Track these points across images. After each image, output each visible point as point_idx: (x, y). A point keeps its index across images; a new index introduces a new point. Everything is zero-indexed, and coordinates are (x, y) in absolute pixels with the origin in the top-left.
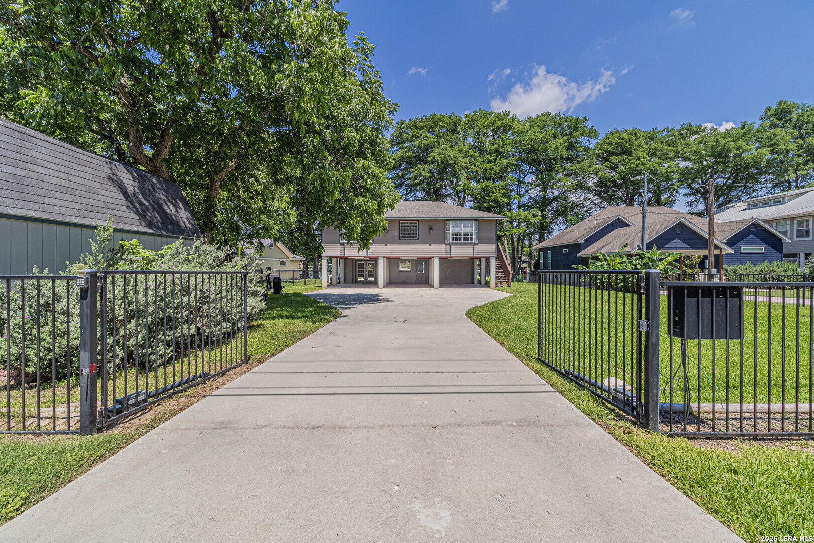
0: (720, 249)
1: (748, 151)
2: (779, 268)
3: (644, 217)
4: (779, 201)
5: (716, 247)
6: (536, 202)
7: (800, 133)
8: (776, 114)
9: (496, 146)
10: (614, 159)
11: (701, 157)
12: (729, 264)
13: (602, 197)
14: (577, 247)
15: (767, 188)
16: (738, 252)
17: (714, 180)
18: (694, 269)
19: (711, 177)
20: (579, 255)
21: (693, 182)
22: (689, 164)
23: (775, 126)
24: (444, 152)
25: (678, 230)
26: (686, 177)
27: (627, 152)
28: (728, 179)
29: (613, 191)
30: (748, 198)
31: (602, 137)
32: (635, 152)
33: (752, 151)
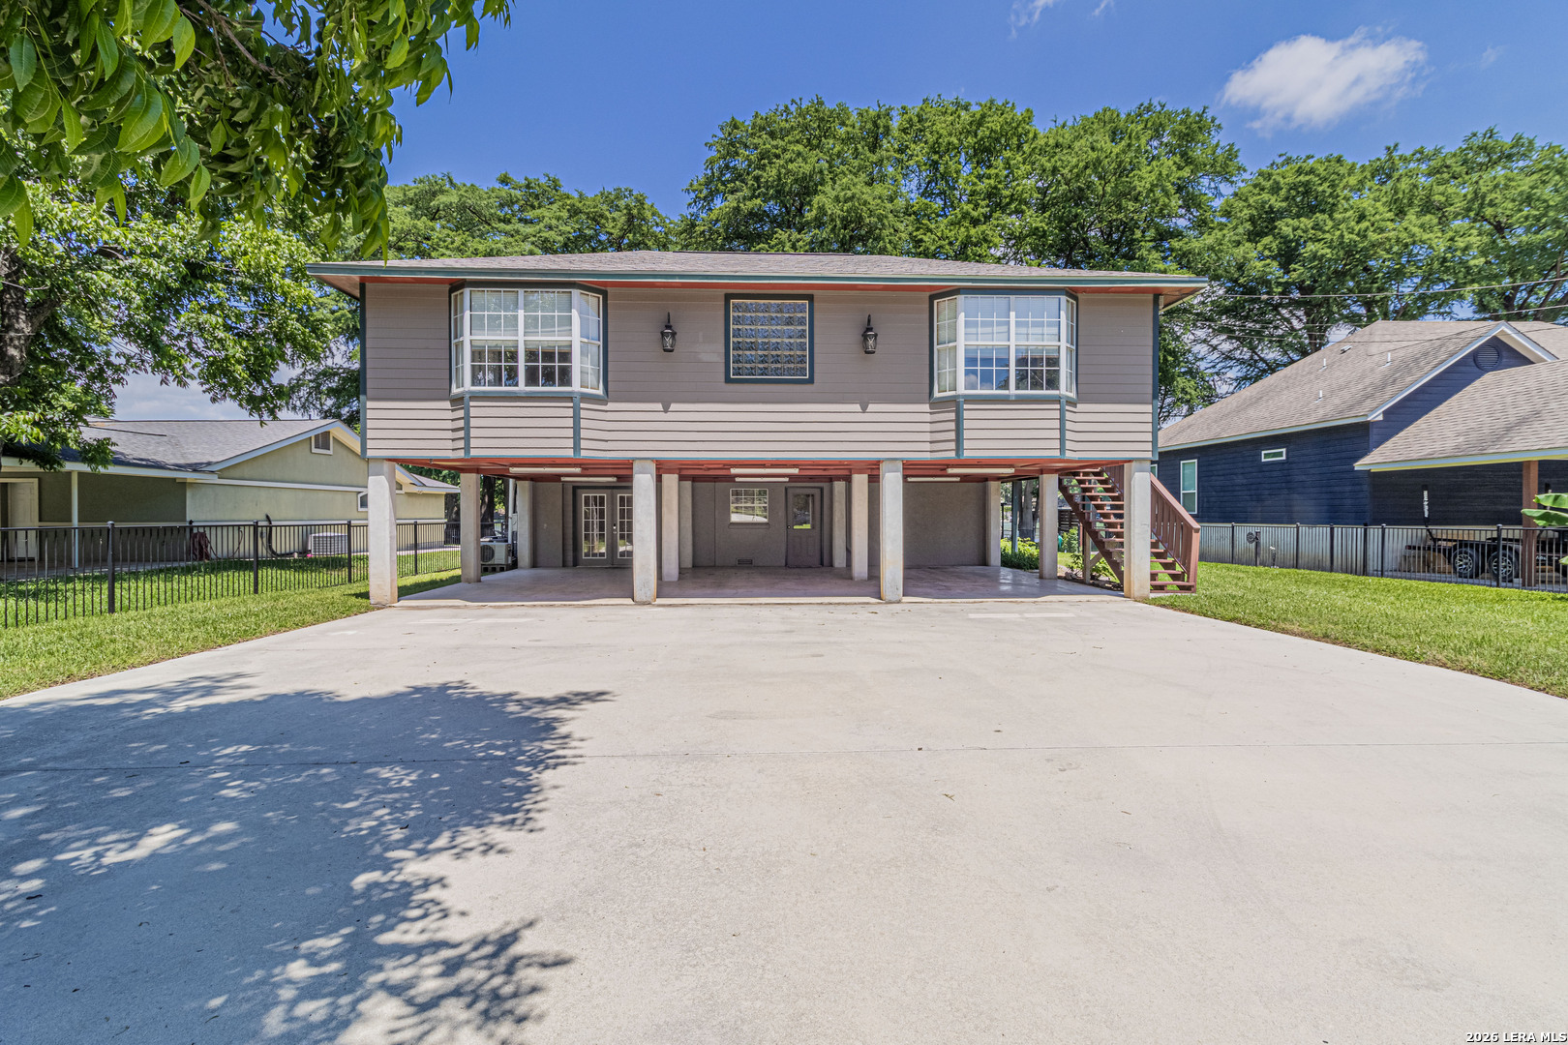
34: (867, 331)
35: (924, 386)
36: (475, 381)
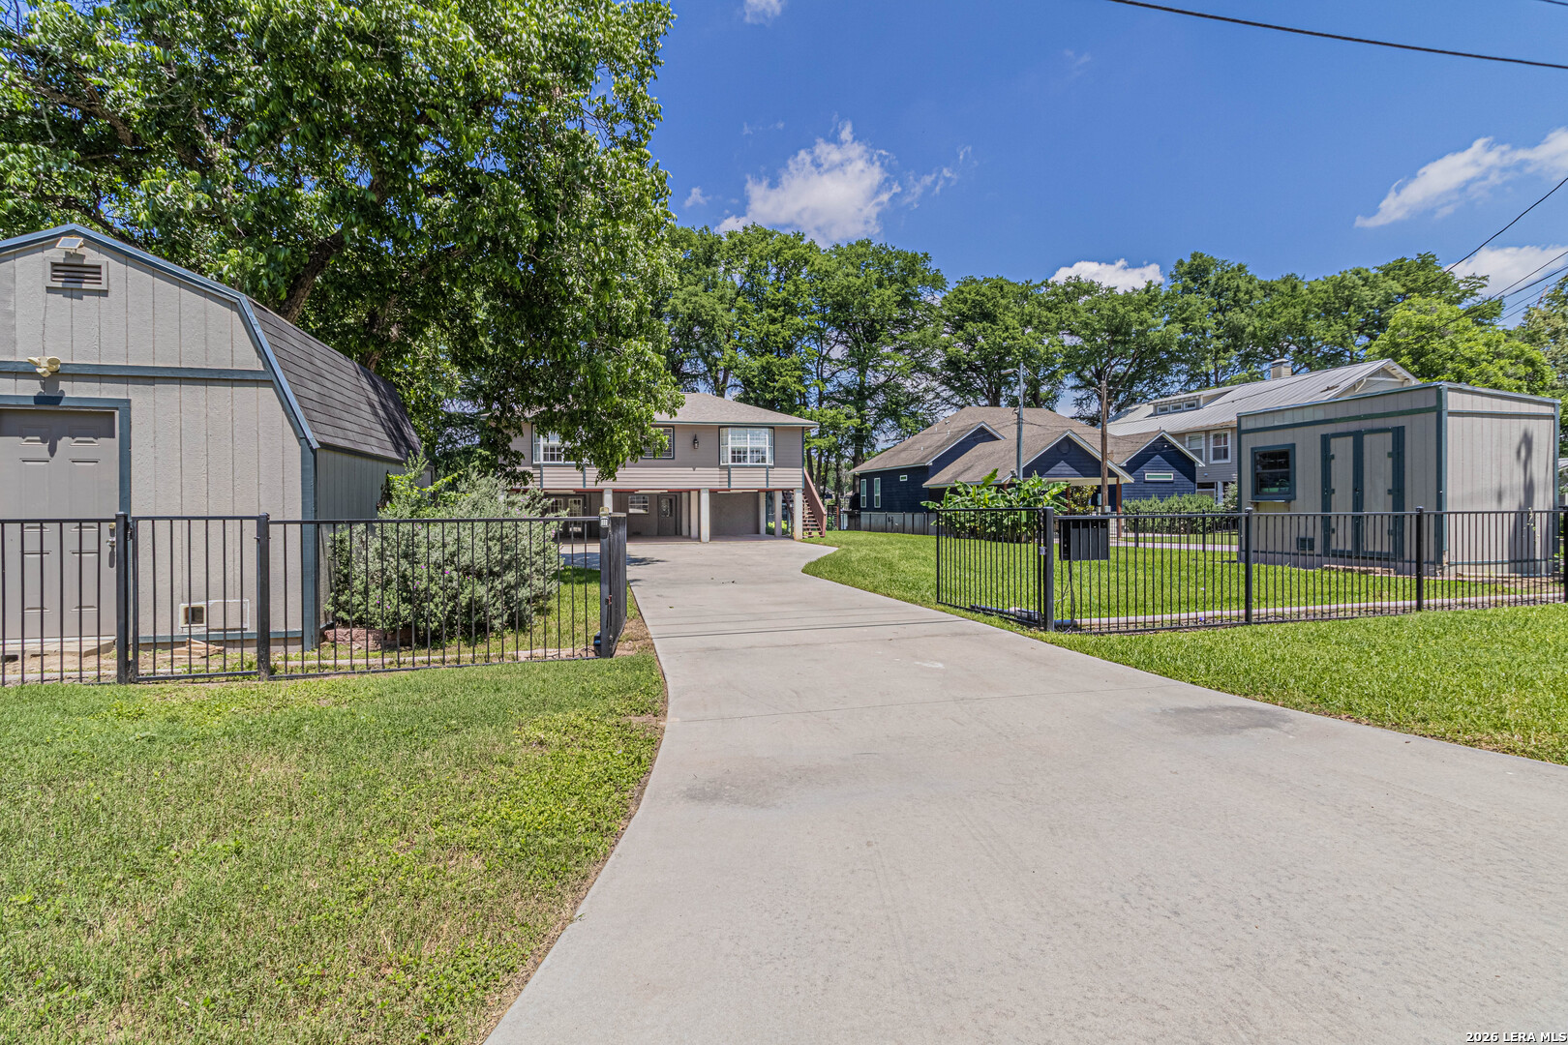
0: (1117, 476)
1: (1154, 326)
2: (1192, 503)
3: (1020, 430)
4: (1193, 405)
5: (1112, 474)
6: (848, 392)
7: (1219, 303)
8: (1190, 273)
9: (785, 294)
10: (970, 327)
11: (1094, 332)
12: (1129, 497)
13: (953, 388)
14: (921, 472)
15: (1179, 382)
16: (1140, 480)
17: (1112, 367)
18: (1085, 506)
19: (1108, 362)
20: (925, 485)
21: (1083, 370)
22: (1077, 341)
23: (1190, 291)
24: (694, 299)
25: (1065, 448)
26: (1074, 360)
27: (988, 317)
28: (1131, 365)
29: (969, 377)
30: (1156, 398)
31: (951, 286)
32: (1001, 317)
33: (1161, 328)
34: (695, 440)
35: (716, 463)
36: (545, 460)
